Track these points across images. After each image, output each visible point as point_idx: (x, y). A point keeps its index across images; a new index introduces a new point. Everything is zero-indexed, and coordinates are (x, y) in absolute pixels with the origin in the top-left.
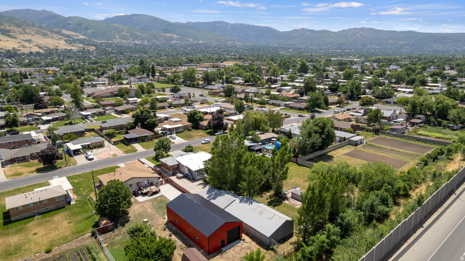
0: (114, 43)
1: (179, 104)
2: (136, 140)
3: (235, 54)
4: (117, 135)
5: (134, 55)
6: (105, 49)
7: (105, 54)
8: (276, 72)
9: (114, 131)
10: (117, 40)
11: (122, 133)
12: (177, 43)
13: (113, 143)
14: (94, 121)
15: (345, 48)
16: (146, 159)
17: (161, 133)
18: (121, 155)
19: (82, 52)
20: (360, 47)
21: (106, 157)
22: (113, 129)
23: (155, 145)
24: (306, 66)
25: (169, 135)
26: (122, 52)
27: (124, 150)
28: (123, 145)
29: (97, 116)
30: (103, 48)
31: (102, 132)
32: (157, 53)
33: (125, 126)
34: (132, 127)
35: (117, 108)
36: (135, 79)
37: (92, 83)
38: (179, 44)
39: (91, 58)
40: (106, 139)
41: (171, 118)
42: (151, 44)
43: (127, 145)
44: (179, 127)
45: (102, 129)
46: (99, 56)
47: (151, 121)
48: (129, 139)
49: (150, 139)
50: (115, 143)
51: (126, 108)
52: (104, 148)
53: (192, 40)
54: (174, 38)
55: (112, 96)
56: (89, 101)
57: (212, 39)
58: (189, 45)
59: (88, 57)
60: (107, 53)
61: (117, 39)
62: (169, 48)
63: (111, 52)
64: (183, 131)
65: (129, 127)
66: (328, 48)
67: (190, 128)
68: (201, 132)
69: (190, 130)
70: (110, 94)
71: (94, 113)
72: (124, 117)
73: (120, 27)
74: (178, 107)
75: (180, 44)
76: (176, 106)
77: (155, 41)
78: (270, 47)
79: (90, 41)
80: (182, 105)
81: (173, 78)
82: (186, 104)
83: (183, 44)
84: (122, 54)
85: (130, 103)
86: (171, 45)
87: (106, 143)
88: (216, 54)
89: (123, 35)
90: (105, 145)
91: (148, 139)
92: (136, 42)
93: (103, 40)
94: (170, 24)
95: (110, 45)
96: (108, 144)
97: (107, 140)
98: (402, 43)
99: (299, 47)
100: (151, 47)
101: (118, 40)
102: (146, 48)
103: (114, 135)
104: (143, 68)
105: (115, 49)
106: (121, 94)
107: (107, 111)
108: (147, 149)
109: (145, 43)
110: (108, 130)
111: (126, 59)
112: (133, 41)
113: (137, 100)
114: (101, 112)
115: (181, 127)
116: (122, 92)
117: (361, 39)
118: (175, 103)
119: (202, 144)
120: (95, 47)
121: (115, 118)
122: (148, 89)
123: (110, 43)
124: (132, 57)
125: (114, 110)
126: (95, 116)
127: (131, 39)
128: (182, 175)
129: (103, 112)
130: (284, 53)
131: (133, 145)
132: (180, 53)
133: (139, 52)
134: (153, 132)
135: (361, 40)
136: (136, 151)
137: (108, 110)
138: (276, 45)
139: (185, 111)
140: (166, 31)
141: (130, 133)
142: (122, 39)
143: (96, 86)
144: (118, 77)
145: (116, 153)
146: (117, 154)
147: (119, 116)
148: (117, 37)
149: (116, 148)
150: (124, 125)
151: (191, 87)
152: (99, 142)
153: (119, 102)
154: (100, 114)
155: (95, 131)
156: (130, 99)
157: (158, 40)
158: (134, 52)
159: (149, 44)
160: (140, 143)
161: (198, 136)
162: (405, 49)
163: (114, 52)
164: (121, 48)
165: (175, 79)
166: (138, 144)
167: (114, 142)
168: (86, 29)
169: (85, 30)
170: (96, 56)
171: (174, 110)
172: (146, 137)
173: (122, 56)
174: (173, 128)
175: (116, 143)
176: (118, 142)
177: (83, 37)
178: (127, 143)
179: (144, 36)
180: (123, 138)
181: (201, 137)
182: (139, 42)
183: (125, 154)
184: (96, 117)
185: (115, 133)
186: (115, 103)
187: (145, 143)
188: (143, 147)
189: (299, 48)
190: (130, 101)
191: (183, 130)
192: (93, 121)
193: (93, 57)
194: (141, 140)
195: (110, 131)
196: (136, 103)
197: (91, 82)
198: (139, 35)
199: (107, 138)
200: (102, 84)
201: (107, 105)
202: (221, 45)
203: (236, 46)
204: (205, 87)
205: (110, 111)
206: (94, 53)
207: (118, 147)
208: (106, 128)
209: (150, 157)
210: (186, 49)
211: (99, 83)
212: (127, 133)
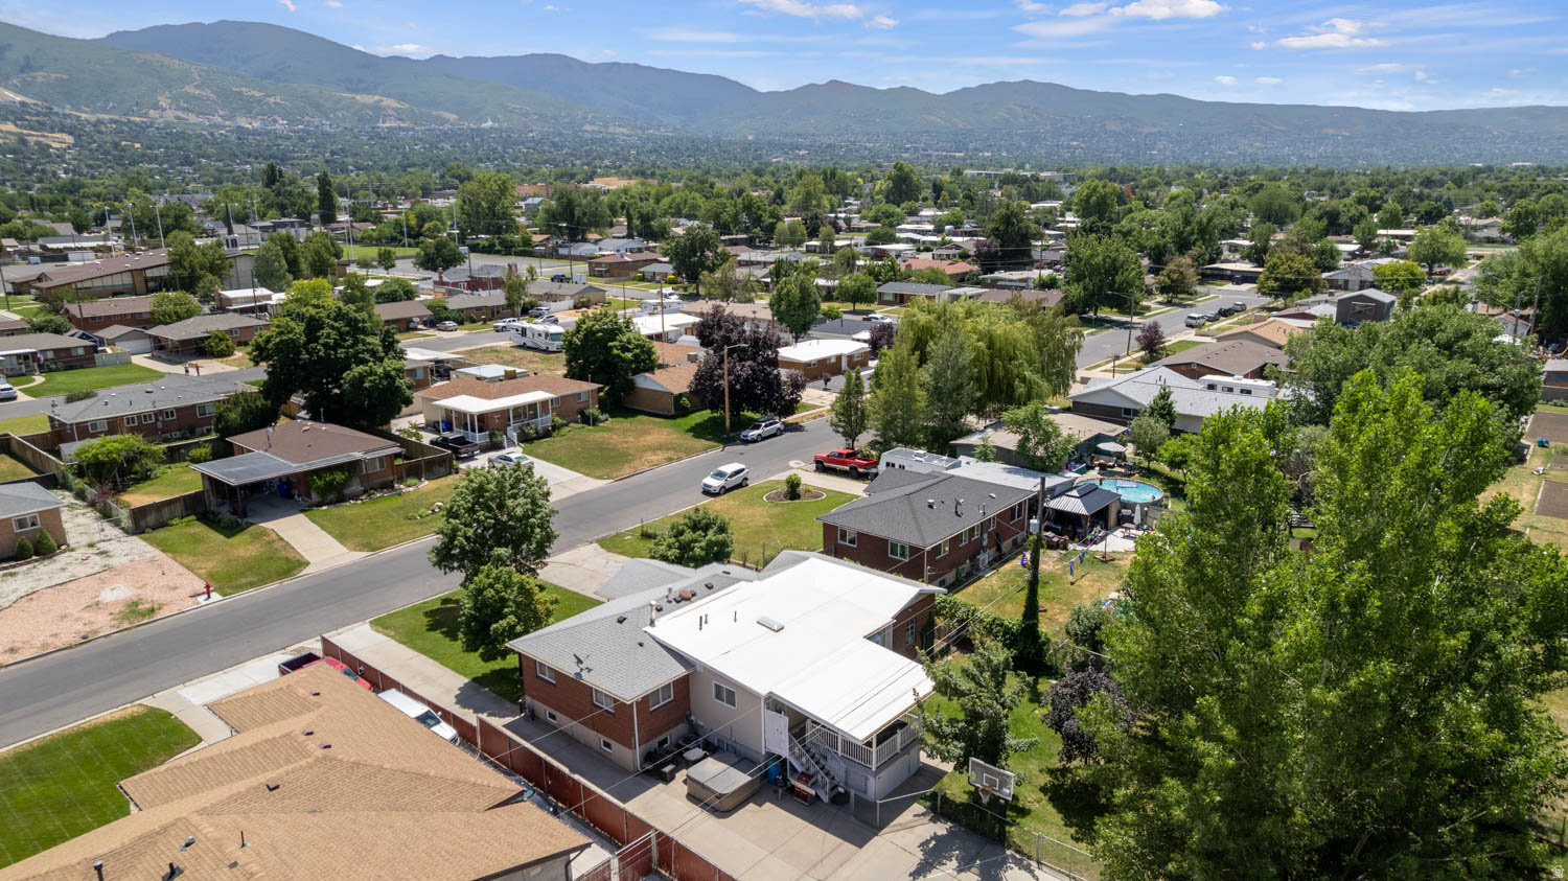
0: (152, 123)
1: (478, 309)
2: (287, 494)
3: (614, 162)
4: (160, 470)
5: (237, 168)
6: (116, 145)
7: (119, 160)
8: (814, 203)
9: (136, 441)
10: (166, 113)
11: (195, 452)
12: (401, 129)
13: (126, 522)
14: (22, 398)
15: (978, 144)
16: (381, 625)
17: (432, 442)
18: (189, 604)
19: (13, 152)
20: (1024, 144)
21: (68, 634)
22: (132, 430)
23: (441, 523)
24: (911, 181)
25: (484, 450)
26: (188, 157)
27: (210, 565)
28: (200, 529)
29: (44, 368)
30: (109, 138)
31: (57, 454)
32: (327, 162)
33: (211, 411)
34: (260, 414)
35: (159, 331)
36: (250, 230)
37: (43, 247)
38: (406, 129)
39: (54, 174)
40: (80, 495)
41: (464, 365)
42: (304, 130)
43: (231, 530)
44: (532, 406)
45: (59, 434)
46: (90, 167)
47: (371, 373)
48: (244, 487)
49: (377, 482)
50: (143, 523)
51: (214, 329)
52: (62, 559)
53: (455, 116)
54: (390, 111)
55: (140, 286)
56: (15, 312)
57: (526, 115)
58: (445, 133)
59: (44, 172)
60: (120, 157)
61: (164, 110)
62: (371, 146)
63: (143, 155)
64: (555, 428)
65: (233, 416)
66: (923, 145)
67: (594, 410)
68: (658, 432)
69: (595, 421)
70: (127, 279)
71: (26, 357)
72: (203, 372)
73: (175, 63)
74: (473, 321)
75: (413, 129)
76: (464, 318)
77: (317, 121)
78: (729, 143)
79: (49, 112)
80: (494, 313)
81: (413, 222)
82: (510, 305)
83: (424, 132)
84: (187, 161)
85: (235, 311)
86: (375, 135)
87: (79, 523)
88: (546, 162)
89: (190, 98)
90: (72, 540)
91: (365, 479)
92: (244, 122)
93: (108, 112)
94: (369, 62)
95: (137, 132)
96: (96, 526)
97: (92, 505)
98: (1146, 130)
99: (829, 142)
100: (302, 139)
101: (170, 115)
102: (284, 144)
103: (137, 467)
104: (278, 194)
105: (160, 147)
106: (186, 273)
107: (109, 350)
108: (373, 549)
109: (277, 126)
110: (96, 442)
111: (205, 179)
112: (231, 117)
113: (269, 298)
114: (68, 350)
115: (544, 403)
116: (193, 268)
117: (1025, 117)
118: (455, 303)
119: (707, 492)
120: (70, 134)
121: (151, 379)
122: (318, 253)
123: (136, 125)
124: (231, 172)
125: (146, 344)
126: (31, 372)
127: (221, 113)
128: (741, 779)
129: (81, 352)
130: (782, 159)
131: (268, 525)
132: (416, 160)
133: (256, 158)
134: (388, 436)
135: (1023, 121)
136: (292, 565)
137: (112, 343)
138: (750, 138)
139: (524, 332)
140: (356, 86)
141: (242, 451)
142: (183, 109)
143: (66, 259)
144: (170, 221)
145: (152, 594)
146: (159, 596)
147: (179, 369)
148: (164, 102)
149: (153, 552)
150: (202, 407)
151: (498, 252)
152: (21, 523)
153: (176, 305)
154: (66, 361)
155: (15, 447)
156: (231, 294)
157: (328, 118)
158: (237, 157)
159: (295, 132)
160: (317, 511)
161: (654, 449)
162: (1160, 151)
163: (156, 156)
164: (181, 142)
165: (426, 226)
166: (301, 516)
167: (139, 514)
168: (27, 67)
169: (22, 71)
170: (78, 166)
171: (460, 333)
172: (352, 467)
173: (187, 169)
174: (504, 413)
175: (151, 519)
176: (166, 511)
177: (18, 98)
178: (225, 513)
179: (272, 100)
180: (197, 487)
181: (670, 454)
182: (256, 125)
183: (215, 596)
184: (39, 379)
185: (141, 453)
186: (152, 313)
187: (349, 509)
188: (342, 538)
189: (830, 146)
190: (230, 301)
191: (559, 420)
192: (15, 398)
193: (66, 173)
194: (323, 491)
195: (109, 447)
196: (263, 309)
197: (41, 241)
198: (253, 96)
199: (91, 492)
200: (92, 248)
201: (109, 321)
202: (560, 134)
203: (614, 139)
204: (562, 251)
205: (121, 347)
206: (67, 157)
207: (164, 547)
208: (84, 431)
209: (402, 614)
210: (437, 148)
211: (78, 245)
212: (223, 450)
